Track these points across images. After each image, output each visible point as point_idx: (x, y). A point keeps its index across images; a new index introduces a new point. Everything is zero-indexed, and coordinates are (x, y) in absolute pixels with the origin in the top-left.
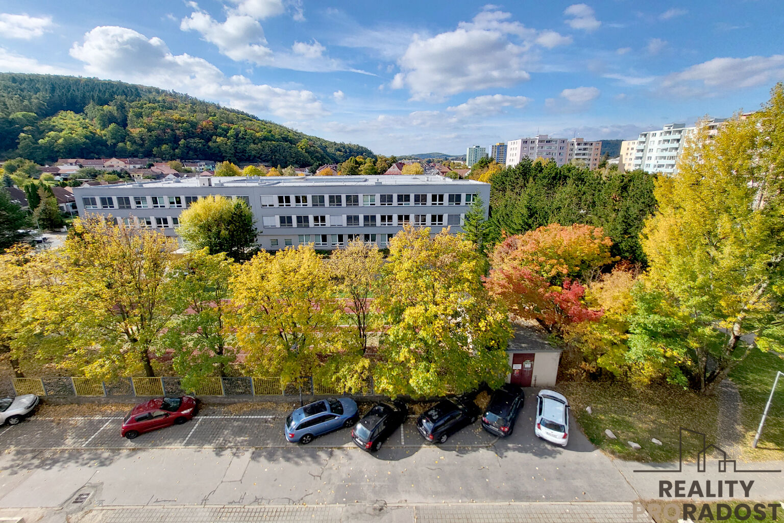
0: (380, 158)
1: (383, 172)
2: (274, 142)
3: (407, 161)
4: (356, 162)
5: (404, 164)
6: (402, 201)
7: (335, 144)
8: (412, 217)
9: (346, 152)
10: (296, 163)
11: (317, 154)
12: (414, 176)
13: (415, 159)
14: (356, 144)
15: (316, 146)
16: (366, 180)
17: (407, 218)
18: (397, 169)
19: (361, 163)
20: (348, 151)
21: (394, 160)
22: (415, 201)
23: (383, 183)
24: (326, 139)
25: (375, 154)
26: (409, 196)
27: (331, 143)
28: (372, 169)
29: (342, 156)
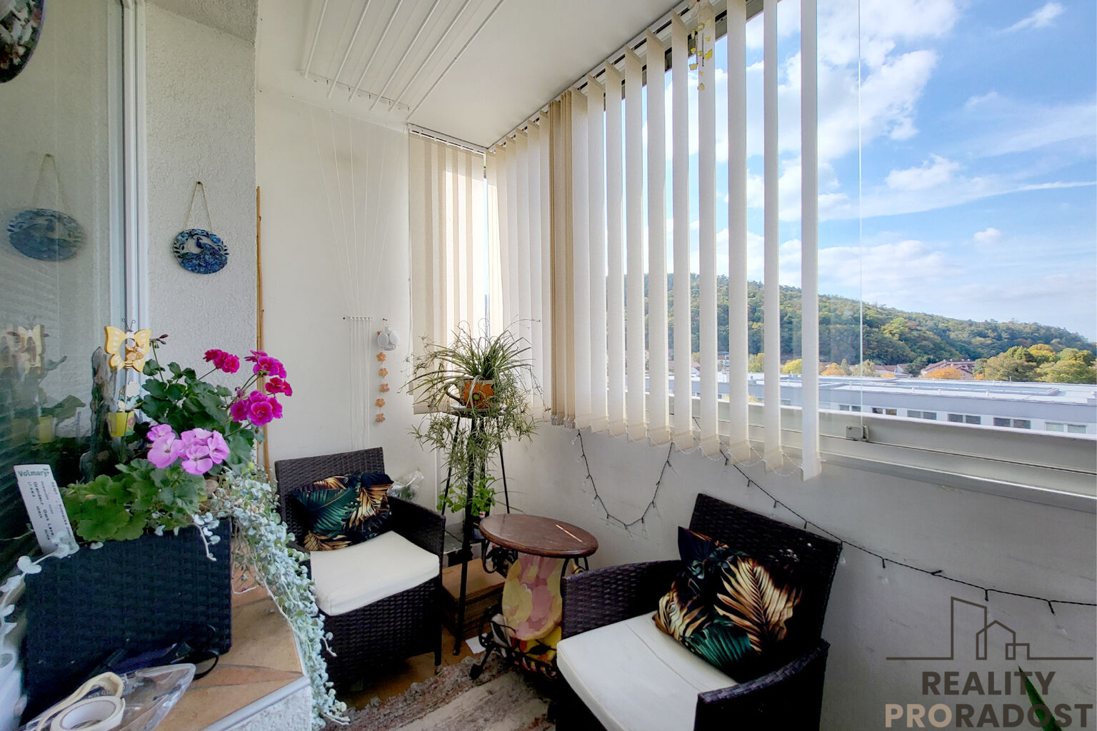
2: (838, 326)
4: (1030, 358)
7: (971, 324)
9: (999, 338)
10: (879, 357)
11: (924, 343)
15: (924, 329)
16: (1057, 393)
19: (1046, 359)
20: (1004, 335)
24: (948, 317)
25: (1090, 340)
27: (961, 323)
28: (1081, 372)
29: (988, 346)
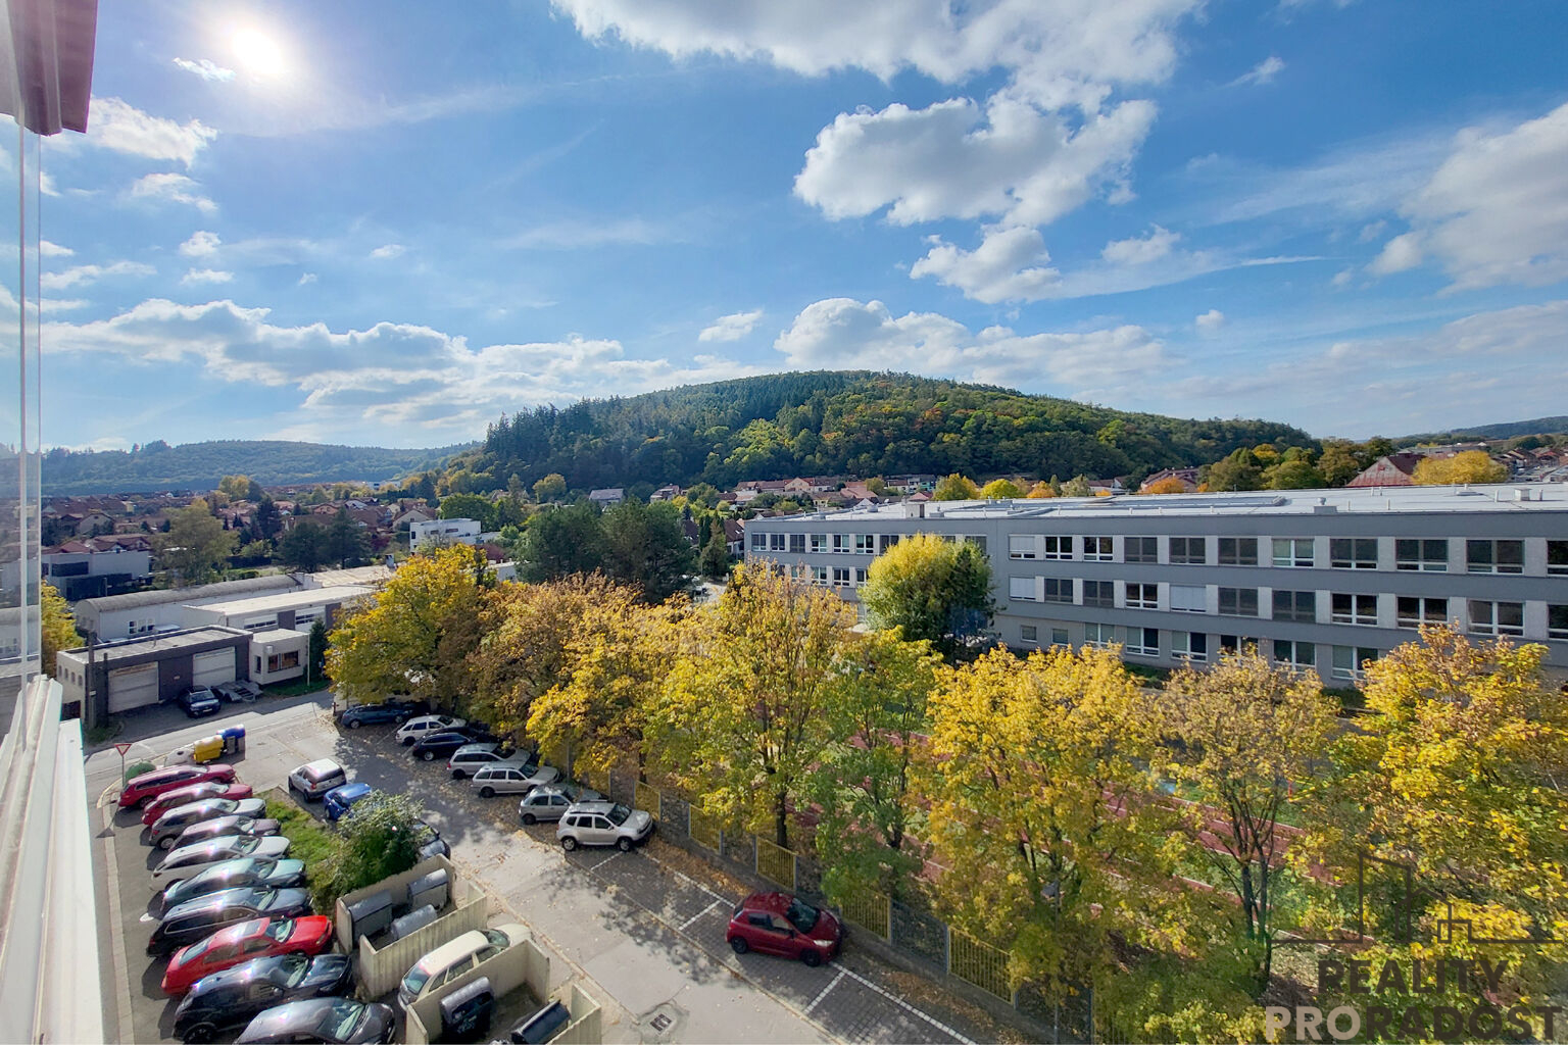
0: (1332, 445)
1: (1342, 480)
2: (1047, 433)
3: (1433, 446)
4: (1255, 461)
5: (1421, 457)
6: (1416, 559)
7: (1194, 423)
8: (1457, 607)
9: (1223, 439)
10: (1093, 470)
11: (1144, 449)
12: (1465, 488)
13: (1465, 440)
14: (1254, 418)
15: (1144, 432)
16: (1283, 503)
17: (1437, 607)
18: (1392, 472)
19: (1270, 462)
20: (1229, 435)
21: (1383, 448)
22: (1471, 559)
23: (1340, 509)
24: (1170, 416)
25: (1314, 436)
26: (1443, 544)
27: (1184, 423)
28: (1305, 475)
29: (1211, 448)
